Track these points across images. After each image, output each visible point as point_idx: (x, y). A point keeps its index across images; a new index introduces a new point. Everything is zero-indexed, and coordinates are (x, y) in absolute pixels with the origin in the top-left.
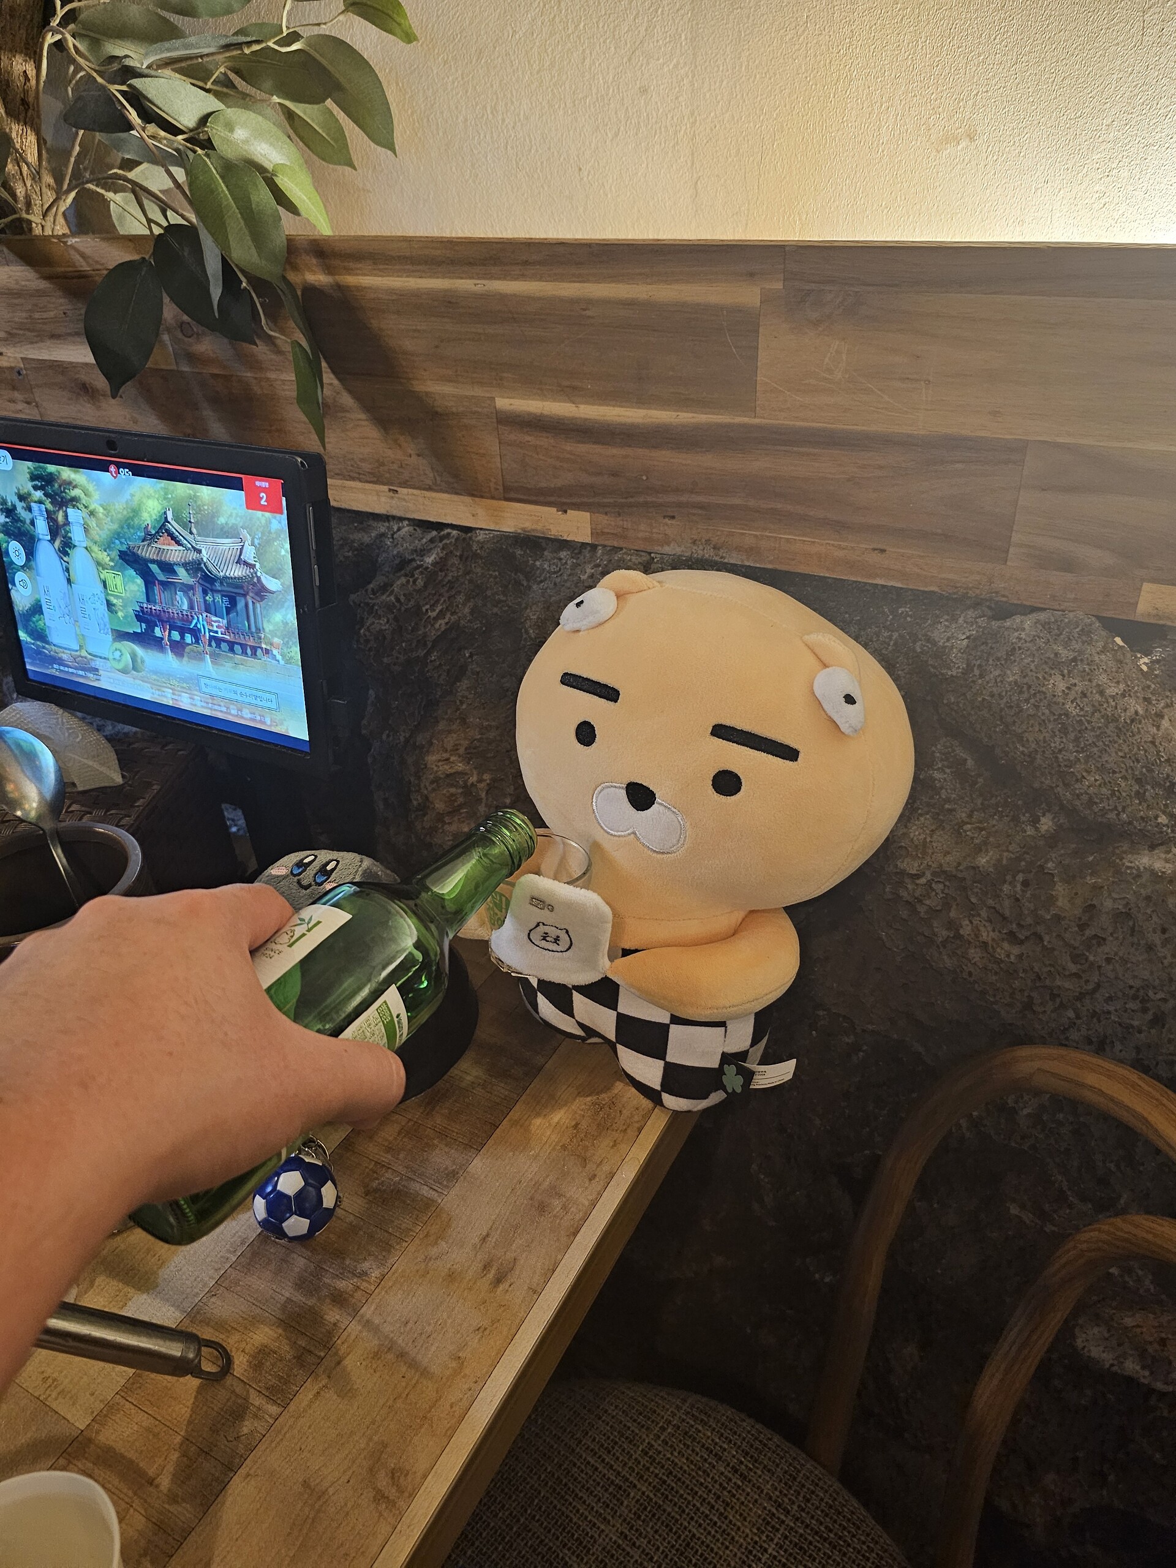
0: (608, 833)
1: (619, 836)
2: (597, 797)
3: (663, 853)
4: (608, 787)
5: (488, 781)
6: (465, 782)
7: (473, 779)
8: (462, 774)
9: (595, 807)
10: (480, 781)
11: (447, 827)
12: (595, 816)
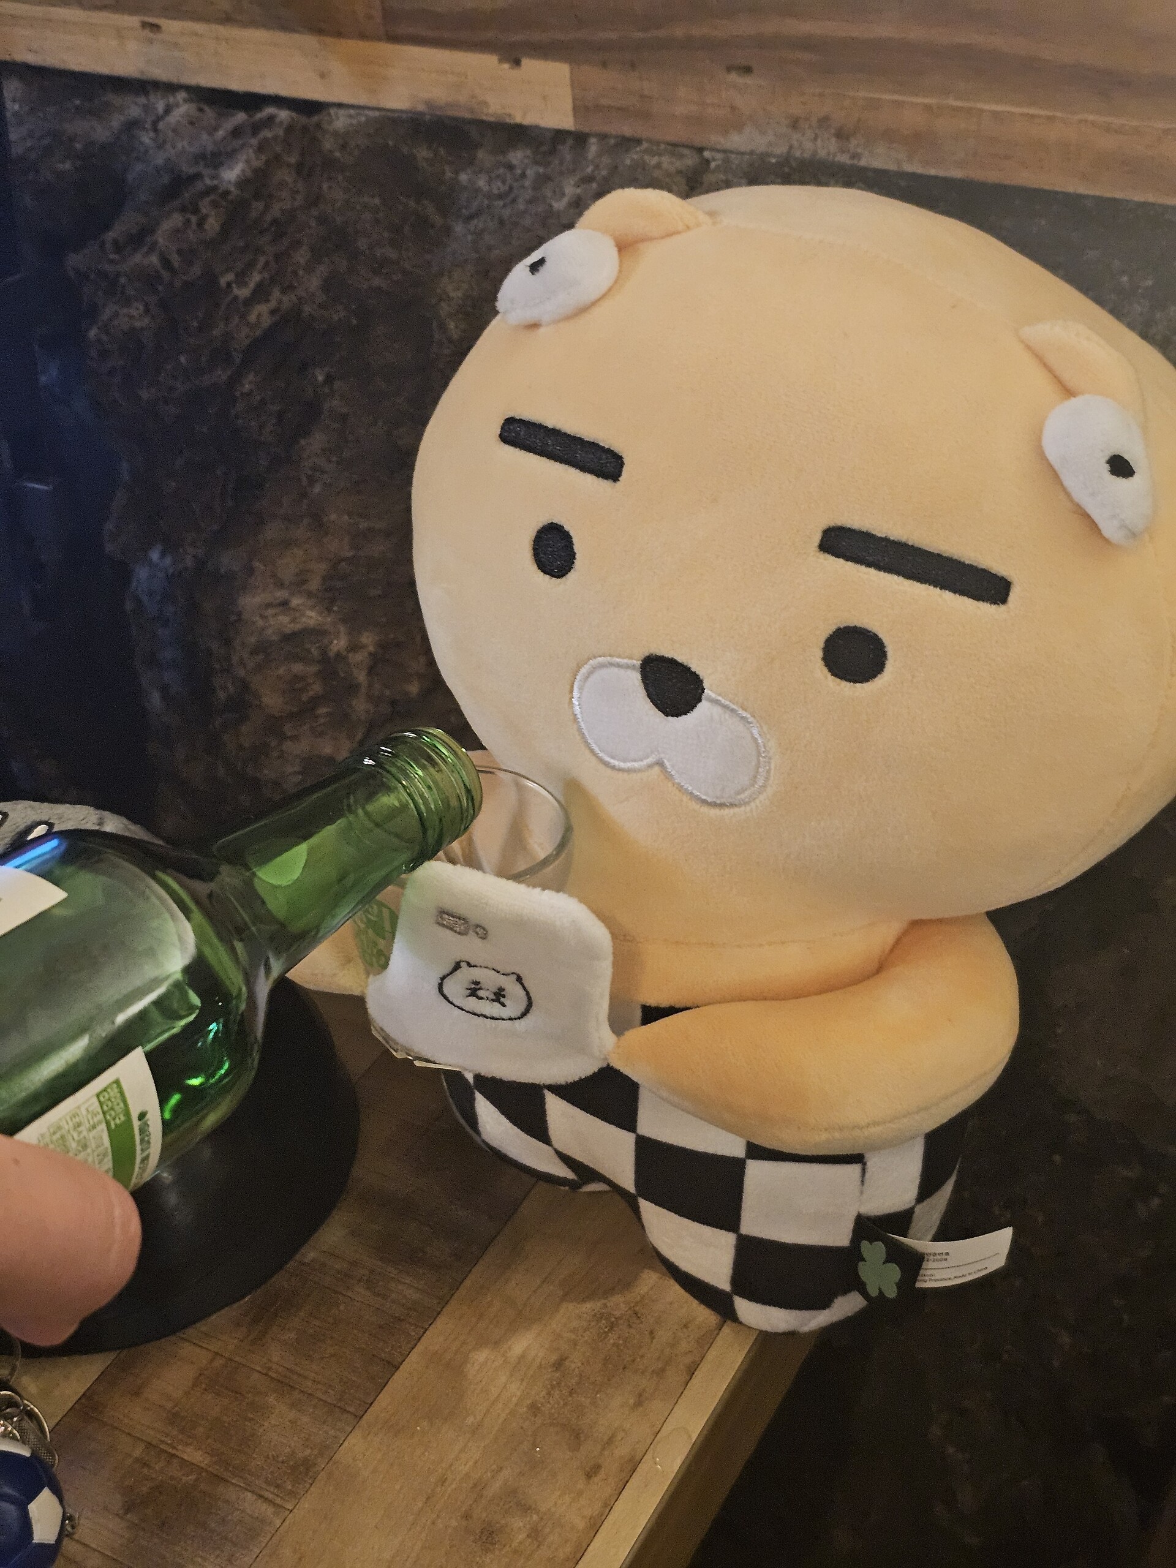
0: (606, 764)
1: (629, 771)
2: (581, 689)
3: (722, 805)
4: (602, 666)
5: (371, 649)
6: (324, 651)
7: (339, 644)
8: (317, 633)
9: (577, 709)
10: (354, 648)
11: (288, 746)
12: (580, 730)
